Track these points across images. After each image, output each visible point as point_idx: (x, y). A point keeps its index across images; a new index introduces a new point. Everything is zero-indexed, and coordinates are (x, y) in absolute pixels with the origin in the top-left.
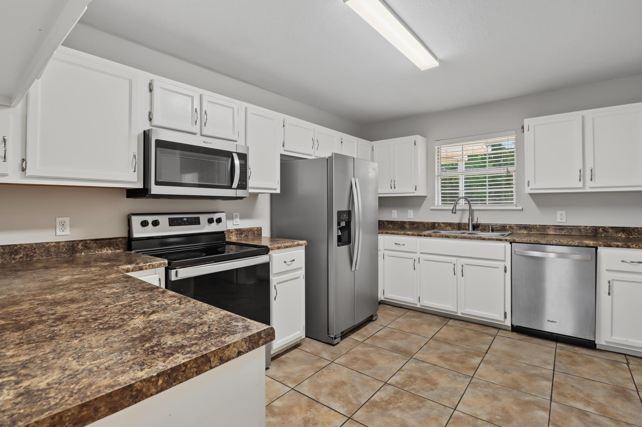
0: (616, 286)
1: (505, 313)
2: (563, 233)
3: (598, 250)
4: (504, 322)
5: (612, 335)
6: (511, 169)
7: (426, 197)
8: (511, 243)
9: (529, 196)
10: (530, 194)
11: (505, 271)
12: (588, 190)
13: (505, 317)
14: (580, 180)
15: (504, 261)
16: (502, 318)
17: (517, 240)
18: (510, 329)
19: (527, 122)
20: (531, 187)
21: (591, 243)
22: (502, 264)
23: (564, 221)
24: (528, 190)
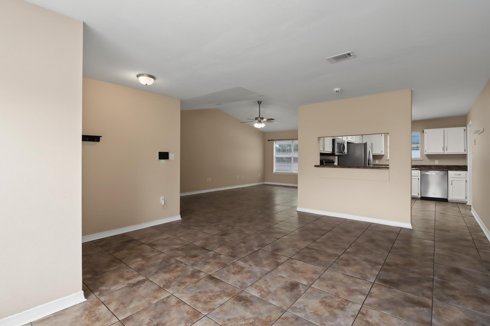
0: (453, 182)
1: (419, 194)
2: (437, 168)
3: (448, 172)
4: (418, 196)
5: (452, 197)
6: (418, 145)
7: (384, 155)
8: (420, 170)
9: (426, 156)
10: (426, 155)
11: (419, 180)
12: (445, 153)
13: (419, 195)
14: (443, 150)
15: (418, 176)
16: (418, 195)
17: (423, 169)
18: (420, 199)
19: (425, 130)
20: (427, 152)
21: (446, 170)
22: (418, 177)
23: (438, 164)
24: (425, 153)
